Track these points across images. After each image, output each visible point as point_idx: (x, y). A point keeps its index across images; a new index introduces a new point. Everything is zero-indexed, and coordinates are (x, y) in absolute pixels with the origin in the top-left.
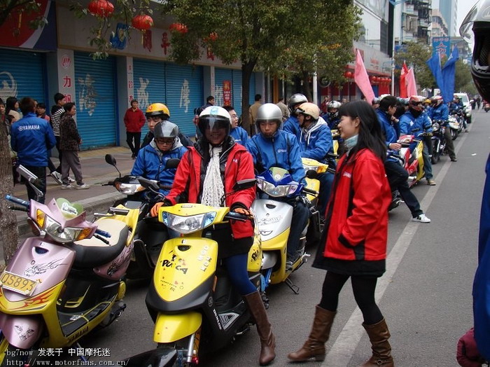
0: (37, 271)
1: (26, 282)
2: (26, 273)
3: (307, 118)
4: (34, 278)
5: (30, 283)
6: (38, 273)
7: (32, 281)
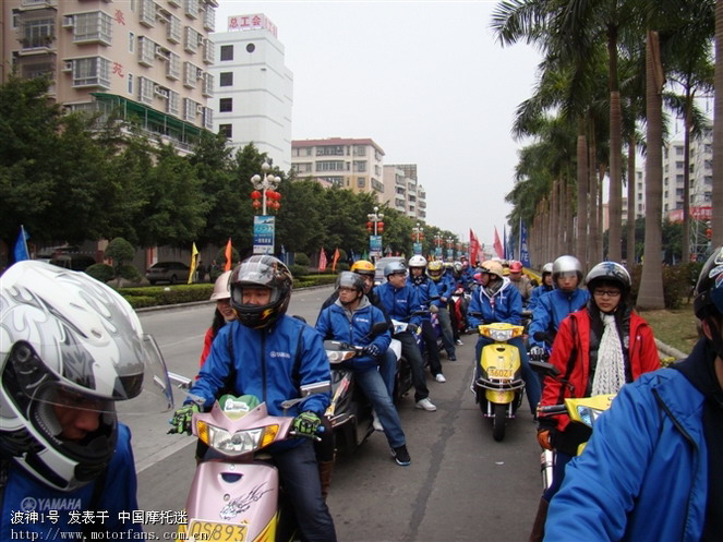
0: (238, 509)
1: (230, 530)
2: (223, 516)
3: (493, 278)
4: (237, 520)
5: (237, 530)
6: (239, 512)
7: (239, 526)
